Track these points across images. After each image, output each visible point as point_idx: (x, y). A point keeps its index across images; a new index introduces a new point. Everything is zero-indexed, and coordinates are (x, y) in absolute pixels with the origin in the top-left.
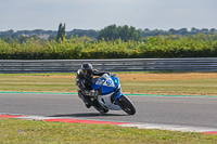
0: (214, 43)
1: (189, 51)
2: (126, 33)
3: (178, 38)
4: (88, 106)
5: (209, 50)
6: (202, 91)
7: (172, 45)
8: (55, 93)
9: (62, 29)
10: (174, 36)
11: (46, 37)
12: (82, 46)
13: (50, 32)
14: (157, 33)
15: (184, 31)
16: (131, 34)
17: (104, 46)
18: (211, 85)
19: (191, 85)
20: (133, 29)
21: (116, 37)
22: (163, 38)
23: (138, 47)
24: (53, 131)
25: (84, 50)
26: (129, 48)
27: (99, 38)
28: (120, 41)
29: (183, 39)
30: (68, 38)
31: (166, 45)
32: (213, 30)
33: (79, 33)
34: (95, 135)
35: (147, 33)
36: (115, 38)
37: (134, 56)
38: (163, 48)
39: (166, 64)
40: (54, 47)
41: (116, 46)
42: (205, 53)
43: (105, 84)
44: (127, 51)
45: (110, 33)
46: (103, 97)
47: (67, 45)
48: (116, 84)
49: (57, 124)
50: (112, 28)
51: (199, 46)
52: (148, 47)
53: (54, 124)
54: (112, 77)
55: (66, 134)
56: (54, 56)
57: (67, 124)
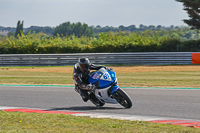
0: (160, 38)
1: (138, 46)
2: (79, 30)
3: (127, 34)
4: (85, 100)
5: (156, 45)
6: (150, 83)
7: (121, 41)
8: (14, 85)
9: (20, 26)
10: (124, 32)
11: (6, 33)
12: (39, 41)
13: (9, 29)
14: (108, 30)
15: (132, 28)
16: (84, 30)
17: (59, 42)
18: (157, 78)
19: (139, 77)
20: (85, 25)
21: (70, 33)
22: (113, 34)
23: (90, 43)
24: (12, 120)
25: (41, 45)
26: (82, 43)
27: (55, 35)
28: (73, 36)
29: (132, 35)
30: (26, 34)
31: (116, 40)
32: (159, 27)
33: (35, 30)
34: (51, 123)
35: (99, 30)
36: (69, 35)
37: (87, 50)
38: (113, 43)
39: (116, 57)
40: (12, 42)
41: (70, 42)
42: (152, 48)
43: (102, 78)
44: (81, 46)
45: (65, 30)
46: (100, 90)
47: (25, 41)
48: (113, 78)
49: (16, 114)
50: (66, 25)
51: (147, 42)
52: (99, 42)
53: (13, 114)
54: (109, 71)
55: (24, 123)
56: (13, 51)
57: (25, 114)
